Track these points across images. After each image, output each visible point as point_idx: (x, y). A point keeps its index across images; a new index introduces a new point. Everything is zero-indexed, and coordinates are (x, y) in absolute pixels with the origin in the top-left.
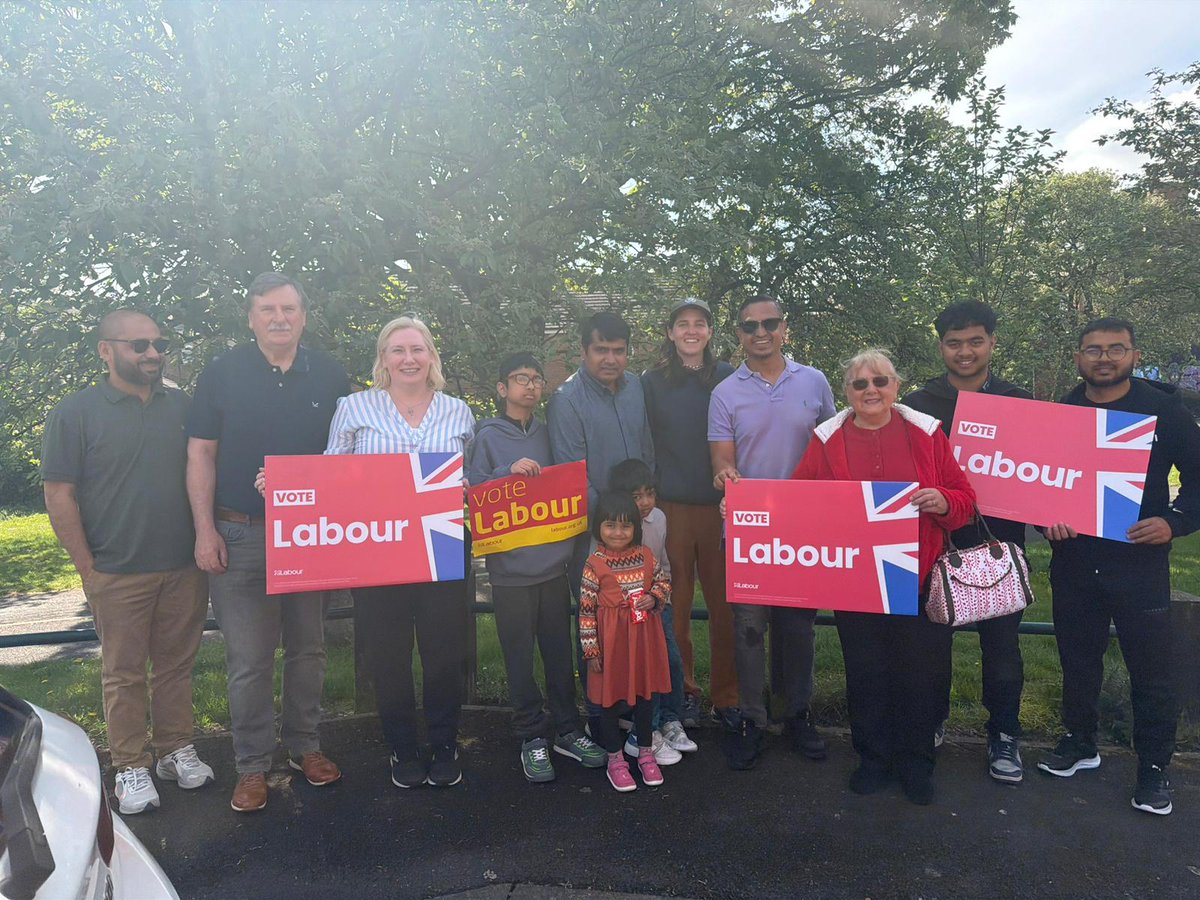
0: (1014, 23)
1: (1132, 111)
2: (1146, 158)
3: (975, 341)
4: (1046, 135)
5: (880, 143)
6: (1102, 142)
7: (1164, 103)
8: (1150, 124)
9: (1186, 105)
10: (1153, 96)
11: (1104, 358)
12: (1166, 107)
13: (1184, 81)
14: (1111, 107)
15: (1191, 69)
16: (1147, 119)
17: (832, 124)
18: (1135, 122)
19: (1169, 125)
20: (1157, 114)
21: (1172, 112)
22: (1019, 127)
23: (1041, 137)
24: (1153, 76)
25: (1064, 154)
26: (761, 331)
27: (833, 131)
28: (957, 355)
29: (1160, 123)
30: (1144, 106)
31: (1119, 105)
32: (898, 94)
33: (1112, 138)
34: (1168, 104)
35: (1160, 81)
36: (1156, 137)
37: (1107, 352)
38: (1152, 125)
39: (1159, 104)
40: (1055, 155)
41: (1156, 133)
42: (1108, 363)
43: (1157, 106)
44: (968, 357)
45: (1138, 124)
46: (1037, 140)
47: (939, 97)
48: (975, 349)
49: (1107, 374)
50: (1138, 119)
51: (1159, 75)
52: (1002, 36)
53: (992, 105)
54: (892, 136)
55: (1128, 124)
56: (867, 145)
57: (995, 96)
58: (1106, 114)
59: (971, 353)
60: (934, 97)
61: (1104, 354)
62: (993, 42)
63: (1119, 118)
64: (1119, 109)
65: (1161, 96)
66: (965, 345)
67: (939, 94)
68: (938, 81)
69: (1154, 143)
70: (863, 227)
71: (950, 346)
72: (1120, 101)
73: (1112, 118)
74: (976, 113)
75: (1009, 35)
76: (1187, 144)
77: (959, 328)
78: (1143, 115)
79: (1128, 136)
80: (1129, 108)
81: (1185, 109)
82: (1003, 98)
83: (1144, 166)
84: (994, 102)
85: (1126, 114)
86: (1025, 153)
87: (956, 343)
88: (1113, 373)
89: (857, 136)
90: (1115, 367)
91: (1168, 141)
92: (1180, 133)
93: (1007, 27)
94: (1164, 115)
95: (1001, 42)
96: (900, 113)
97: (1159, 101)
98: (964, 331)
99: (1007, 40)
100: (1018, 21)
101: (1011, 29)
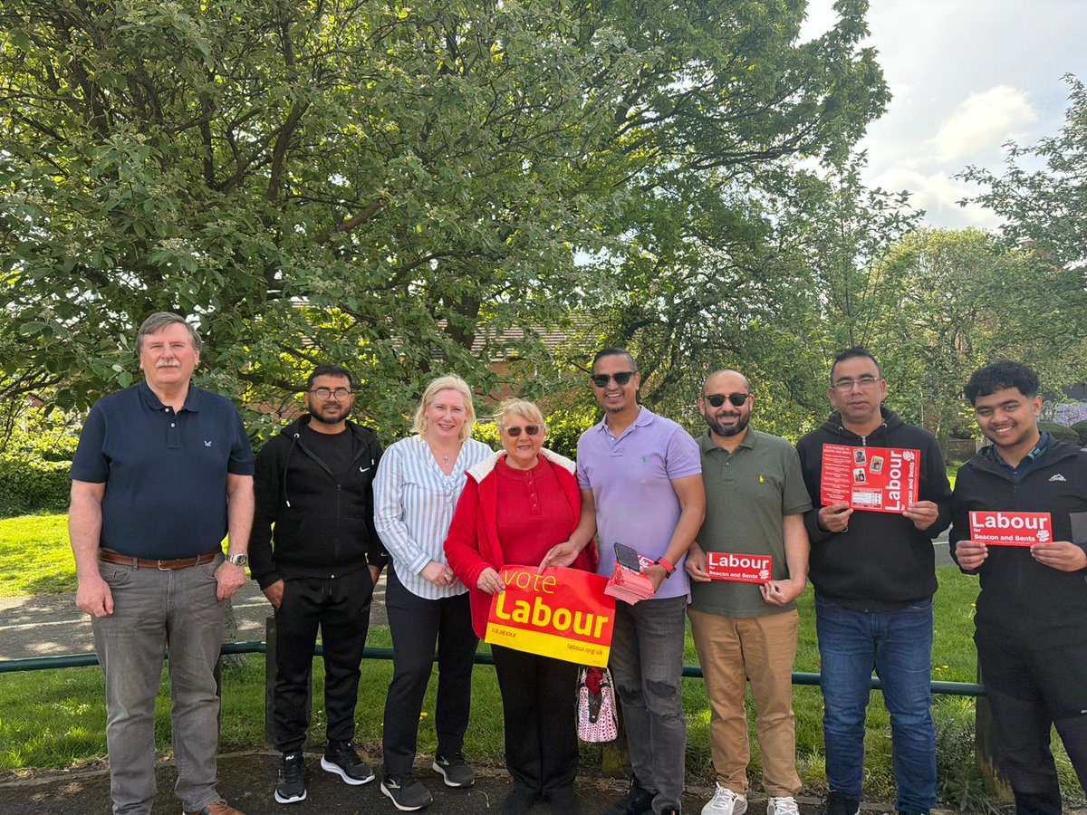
0: (889, 100)
1: (990, 178)
2: (1004, 220)
3: (1006, 406)
4: (905, 196)
5: (773, 201)
6: (963, 203)
7: (1018, 172)
8: (1006, 189)
9: (1039, 174)
10: (1009, 165)
11: (332, 398)
12: (1020, 175)
13: (1037, 154)
14: (971, 174)
15: (1042, 143)
16: (1004, 186)
17: (734, 183)
18: (993, 188)
19: (1024, 192)
20: (1012, 181)
21: (1026, 180)
22: (879, 189)
23: (900, 198)
24: (1008, 147)
25: (923, 213)
26: (612, 384)
27: (734, 189)
28: (990, 422)
29: (1016, 189)
30: (1001, 173)
31: (979, 172)
32: (792, 158)
33: (972, 200)
34: (1022, 173)
35: (1014, 152)
36: (1013, 201)
37: (334, 393)
38: (1008, 191)
39: (1014, 173)
40: (915, 214)
41: (1013, 198)
42: (335, 403)
43: (1012, 174)
44: (1004, 424)
45: (996, 189)
46: (897, 201)
47: (825, 163)
48: (1010, 414)
49: (333, 413)
50: (996, 185)
51: (1013, 147)
52: (879, 112)
53: (856, 167)
54: (784, 194)
55: (987, 189)
56: (764, 203)
57: (859, 159)
58: (967, 179)
59: (1006, 419)
60: (821, 163)
61: (332, 395)
62: (872, 116)
63: (979, 183)
64: (978, 175)
65: (1016, 166)
66: (997, 411)
67: (825, 160)
68: (824, 149)
69: (1011, 207)
70: (757, 274)
71: (982, 413)
72: (979, 169)
73: (973, 182)
74: (842, 174)
75: (886, 111)
76: (1040, 209)
77: (986, 393)
78: (1000, 182)
79: (987, 201)
80: (987, 175)
81: (1037, 178)
82: (866, 161)
83: (1001, 227)
84: (857, 164)
85: (985, 181)
86: (886, 213)
87: (989, 410)
88: (338, 411)
89: (756, 194)
90: (339, 407)
91: (1023, 205)
92: (1035, 199)
93: (883, 104)
94: (1020, 183)
95: (878, 117)
96: (790, 175)
97: (1014, 170)
98: (992, 396)
99: (884, 115)
100: (892, 99)
101: (887, 106)
